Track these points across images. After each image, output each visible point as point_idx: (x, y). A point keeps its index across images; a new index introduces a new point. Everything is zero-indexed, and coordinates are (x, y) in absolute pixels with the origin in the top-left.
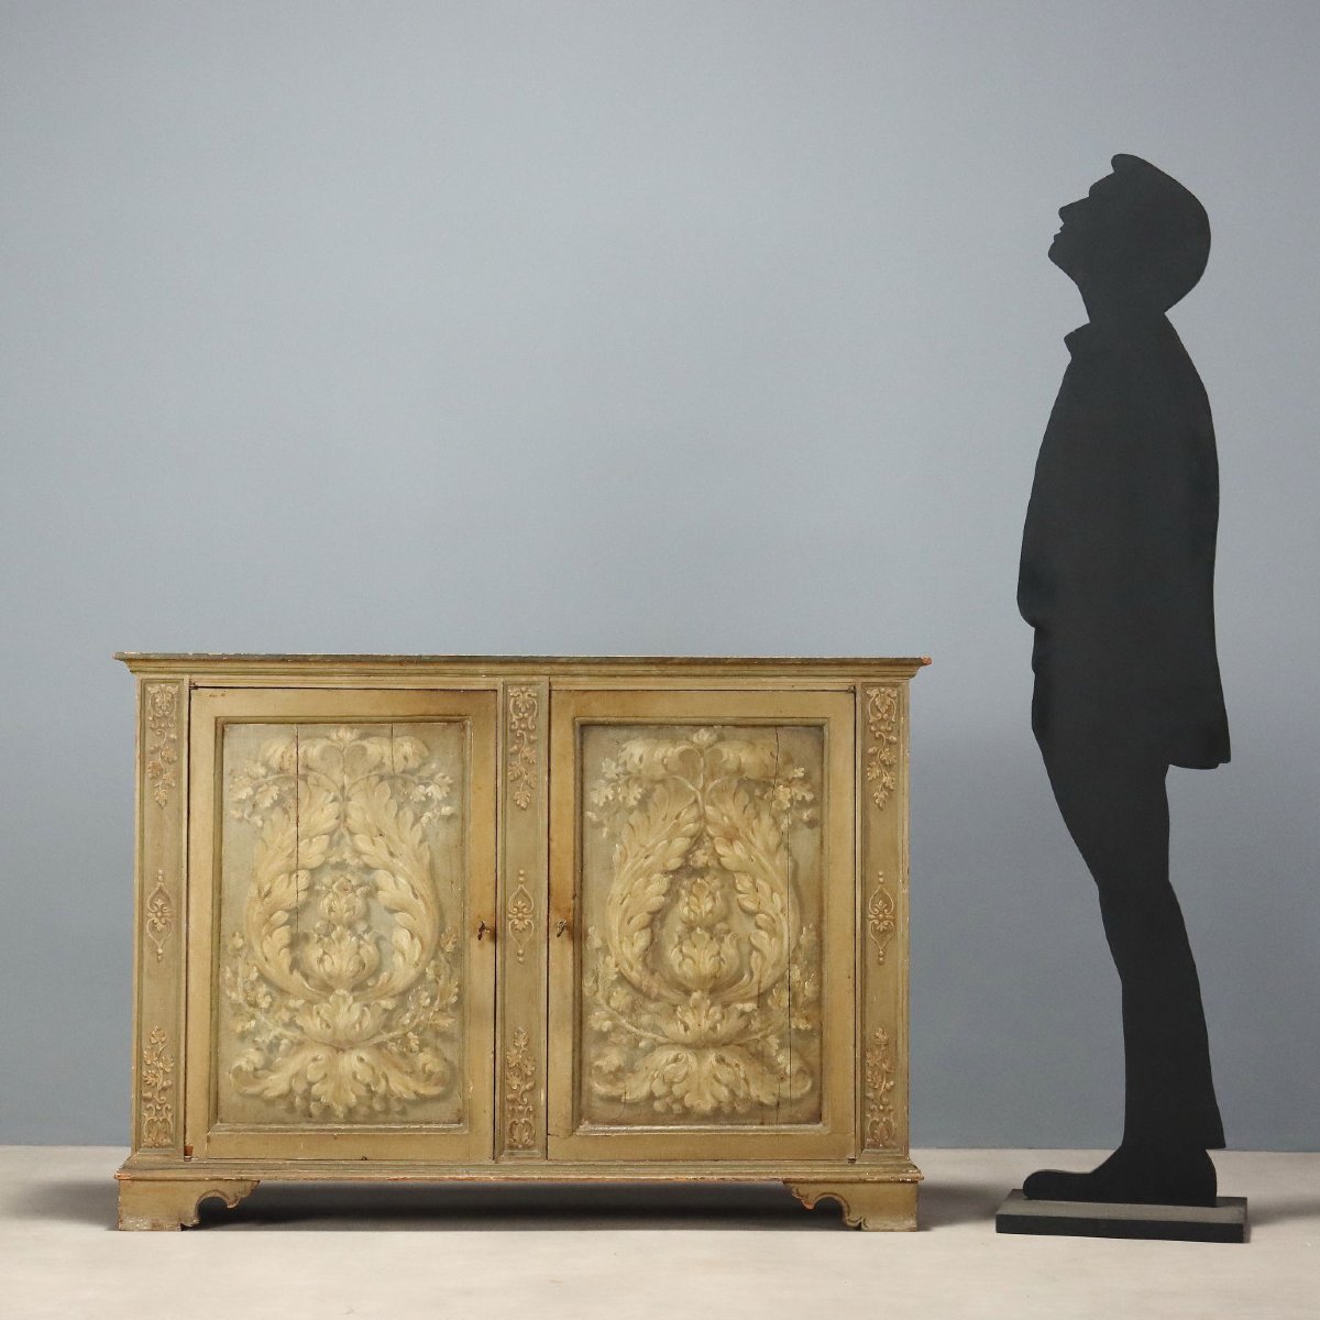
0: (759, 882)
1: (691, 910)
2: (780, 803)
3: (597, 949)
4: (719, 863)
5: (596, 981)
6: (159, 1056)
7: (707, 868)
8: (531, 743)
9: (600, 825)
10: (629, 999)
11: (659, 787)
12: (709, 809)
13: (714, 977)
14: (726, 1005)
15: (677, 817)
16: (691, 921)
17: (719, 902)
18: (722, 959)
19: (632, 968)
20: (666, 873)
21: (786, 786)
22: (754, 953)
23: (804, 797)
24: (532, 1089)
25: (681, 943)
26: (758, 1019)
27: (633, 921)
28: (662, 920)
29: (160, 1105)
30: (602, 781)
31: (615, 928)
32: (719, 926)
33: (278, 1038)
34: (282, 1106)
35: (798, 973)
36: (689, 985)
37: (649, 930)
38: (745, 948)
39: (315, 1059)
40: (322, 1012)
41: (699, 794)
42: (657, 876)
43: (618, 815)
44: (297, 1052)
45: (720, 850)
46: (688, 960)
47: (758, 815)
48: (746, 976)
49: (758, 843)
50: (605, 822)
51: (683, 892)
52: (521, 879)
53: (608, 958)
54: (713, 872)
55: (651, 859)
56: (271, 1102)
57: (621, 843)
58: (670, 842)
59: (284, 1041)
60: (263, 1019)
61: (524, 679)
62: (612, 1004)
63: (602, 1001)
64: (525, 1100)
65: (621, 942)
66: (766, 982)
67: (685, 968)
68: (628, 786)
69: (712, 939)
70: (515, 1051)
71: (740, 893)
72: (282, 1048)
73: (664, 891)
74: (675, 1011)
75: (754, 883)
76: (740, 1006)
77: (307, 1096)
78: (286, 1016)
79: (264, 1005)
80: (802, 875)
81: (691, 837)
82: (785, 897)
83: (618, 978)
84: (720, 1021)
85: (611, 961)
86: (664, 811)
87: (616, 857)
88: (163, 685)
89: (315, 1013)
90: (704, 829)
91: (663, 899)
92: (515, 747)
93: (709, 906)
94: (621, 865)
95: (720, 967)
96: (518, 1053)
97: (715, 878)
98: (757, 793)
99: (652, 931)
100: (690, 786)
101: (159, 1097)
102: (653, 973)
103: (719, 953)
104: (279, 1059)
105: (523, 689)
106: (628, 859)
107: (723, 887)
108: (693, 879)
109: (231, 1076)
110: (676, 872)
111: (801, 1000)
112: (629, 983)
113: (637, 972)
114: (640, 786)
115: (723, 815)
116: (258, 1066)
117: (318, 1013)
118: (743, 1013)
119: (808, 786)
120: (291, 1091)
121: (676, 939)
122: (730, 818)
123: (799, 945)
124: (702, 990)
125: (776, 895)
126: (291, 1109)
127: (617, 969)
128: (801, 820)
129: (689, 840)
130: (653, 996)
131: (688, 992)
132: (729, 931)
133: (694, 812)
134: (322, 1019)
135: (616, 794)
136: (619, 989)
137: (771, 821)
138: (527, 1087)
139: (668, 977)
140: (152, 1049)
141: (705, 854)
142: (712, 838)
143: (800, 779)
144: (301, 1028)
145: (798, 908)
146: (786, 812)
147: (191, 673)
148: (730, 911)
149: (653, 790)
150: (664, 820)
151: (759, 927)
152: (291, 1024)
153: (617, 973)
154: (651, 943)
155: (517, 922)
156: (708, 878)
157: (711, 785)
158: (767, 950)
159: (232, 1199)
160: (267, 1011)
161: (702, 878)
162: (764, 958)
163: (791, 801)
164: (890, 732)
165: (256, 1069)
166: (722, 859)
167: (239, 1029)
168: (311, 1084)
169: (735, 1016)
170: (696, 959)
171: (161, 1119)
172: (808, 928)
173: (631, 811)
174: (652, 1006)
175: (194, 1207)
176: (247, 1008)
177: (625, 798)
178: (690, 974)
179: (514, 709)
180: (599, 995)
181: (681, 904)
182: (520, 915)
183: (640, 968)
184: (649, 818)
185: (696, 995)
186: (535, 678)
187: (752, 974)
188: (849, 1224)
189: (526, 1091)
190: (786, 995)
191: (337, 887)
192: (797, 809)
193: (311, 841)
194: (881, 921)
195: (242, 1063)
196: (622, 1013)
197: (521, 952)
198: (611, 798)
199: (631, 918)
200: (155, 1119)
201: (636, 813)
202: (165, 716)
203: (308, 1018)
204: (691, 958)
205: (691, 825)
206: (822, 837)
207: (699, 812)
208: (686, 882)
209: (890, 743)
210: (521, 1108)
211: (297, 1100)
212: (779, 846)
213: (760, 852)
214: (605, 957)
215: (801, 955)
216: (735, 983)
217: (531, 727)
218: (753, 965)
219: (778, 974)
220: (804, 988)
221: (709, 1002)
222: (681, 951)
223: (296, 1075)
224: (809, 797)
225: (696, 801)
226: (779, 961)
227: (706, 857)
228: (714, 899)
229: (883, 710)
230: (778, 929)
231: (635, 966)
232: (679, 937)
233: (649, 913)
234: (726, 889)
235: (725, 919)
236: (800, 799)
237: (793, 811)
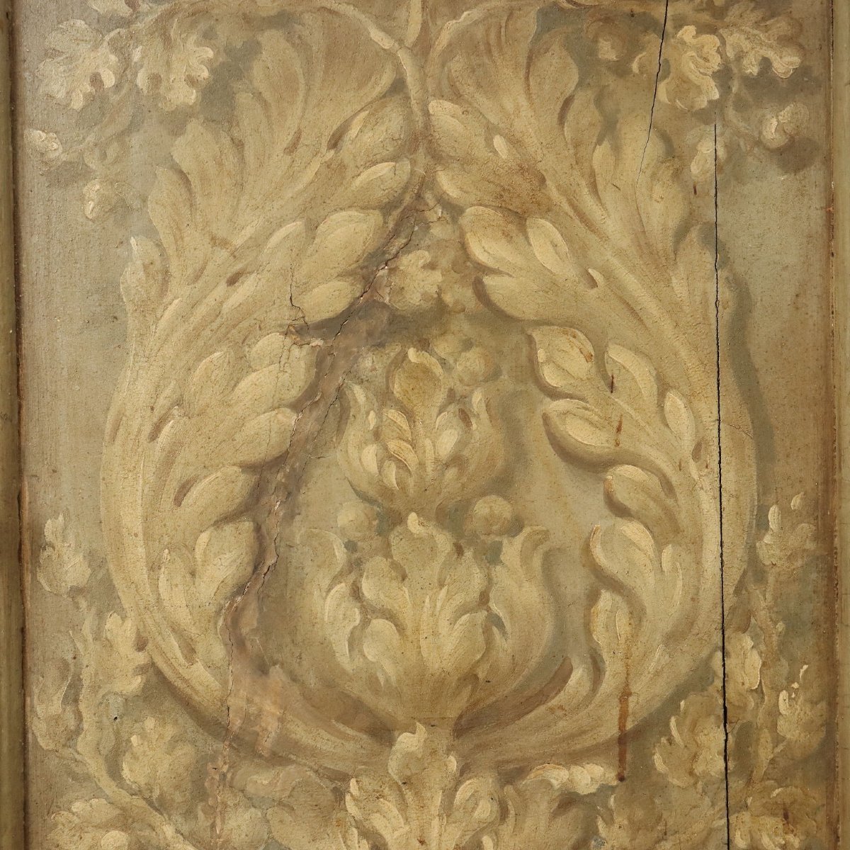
0: (618, 356)
1: (387, 456)
2: (685, 86)
3: (76, 591)
4: (481, 294)
5: (73, 698)
7: (439, 313)
9: (75, 173)
10: (185, 753)
12: (444, 113)
13: (470, 677)
14: (511, 774)
15: (335, 142)
16: (386, 492)
17: (482, 427)
18: (496, 621)
19: (190, 651)
20: (300, 331)
21: (704, 29)
22: (606, 599)
23: (766, 64)
25: (355, 565)
26: (621, 819)
27: (194, 492)
28: (292, 489)
30: (78, 23)
31: (132, 519)
32: (482, 508)
35: (755, 660)
36: (385, 706)
37: (247, 525)
38: (574, 582)
41: (404, 58)
42: (272, 342)
45: (484, 249)
46: (379, 624)
47: (609, 128)
48: (579, 676)
49: (612, 222)
50: (92, 163)
51: (359, 394)
53: (112, 622)
54: (461, 326)
55: (247, 288)
58: (312, 227)
62: (126, 773)
63: (95, 767)
65: (154, 567)
66: (646, 694)
67: (371, 651)
69: (459, 550)
71: (554, 394)
73: (294, 393)
74: (339, 795)
75: (599, 358)
76: (558, 776)
80: (764, 330)
81: (386, 208)
82: (708, 410)
83: (146, 688)
84: (492, 827)
85: (121, 630)
86: (292, 123)
87: (132, 278)
90: (427, 182)
91: (289, 419)
93: (448, 441)
94: (147, 309)
95: (489, 642)
97: (468, 345)
98: (608, 51)
99: (258, 529)
100: (376, 35)
102: (262, 669)
103: (484, 599)
106: (173, 285)
107: (494, 375)
108: (393, 350)
110: (335, 326)
111: (764, 752)
112: (187, 704)
113: (209, 666)
115: (491, 130)
118: (568, 800)
119: (781, 26)
121: (340, 554)
122: (515, 142)
123: (756, 569)
124: (430, 725)
125: (674, 401)
127: (141, 658)
128: (758, 143)
129: (375, 218)
130: (267, 744)
131: (382, 733)
132: (515, 526)
133: (393, 122)
135: (126, 68)
136: (150, 723)
137: (655, 149)
139: (312, 681)
141: (432, 266)
142: (454, 210)
145: (750, 450)
146: (704, 116)
148: (518, 453)
150: (292, 148)
151: (620, 510)
153: (142, 670)
154: (257, 564)
156: (443, 347)
158: (646, 585)
161: (424, 345)
162: (637, 614)
163: (724, 76)
166: (488, 281)
169: (542, 806)
170: (407, 616)
172: (785, 512)
173: (177, 122)
174: (261, 780)
177: (156, 81)
178: (389, 671)
180: (84, 744)
181: (353, 434)
183: (219, 651)
184: (239, 145)
185: (409, 742)
187: (597, 669)
190: (713, 737)
192: (741, 105)
196: (161, 806)
198: (109, 80)
199: (184, 489)
201: (194, 127)
204: (391, 616)
205: (384, 169)
206: (831, 200)
207: (409, 117)
208: (369, 362)
212: (681, 234)
213: (620, 253)
214: (100, 615)
215: (762, 601)
216: (541, 697)
218: (600, 636)
219: (684, 665)
220: (774, 713)
221: (453, 763)
222: (356, 593)
224: (785, 63)
225: (398, 86)
226: (689, 622)
227: (437, 277)
228: (465, 417)
230: (683, 518)
231: (200, 648)
232: (351, 546)
233: (249, 468)
234: (506, 382)
235: (503, 484)
236: (754, 70)
237: (731, 113)
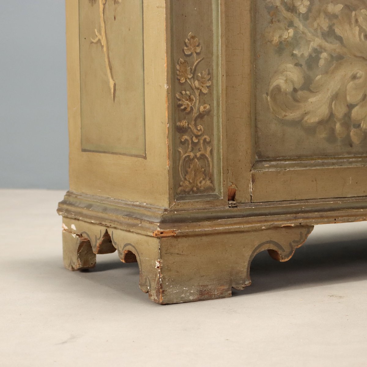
6: (194, 72)
29: (197, 137)
33: (317, 52)
34: (322, 135)
39: (354, 77)
40: (360, 19)
44: (337, 68)
56: (311, 130)
59: (324, 55)
60: (301, 27)
72: (322, 62)
77: (347, 122)
78: (324, 24)
79: (303, 10)
89: (353, 21)
101: (196, 125)
104: (319, 77)
109: (269, 98)
116: (297, 86)
117: (357, 21)
120: (331, 115)
126: (332, 137)
134: (361, 28)
140: (185, 62)
144: (340, 39)
152: (330, 34)
159: (287, 250)
160: (306, 17)
165: (295, 90)
167: (276, 39)
168: (351, 107)
171: (198, 155)
175: (246, 264)
176: (285, 14)
195: (280, 81)
200: (192, 155)
203: (347, 27)
211: (338, 126)
223: (336, 97)
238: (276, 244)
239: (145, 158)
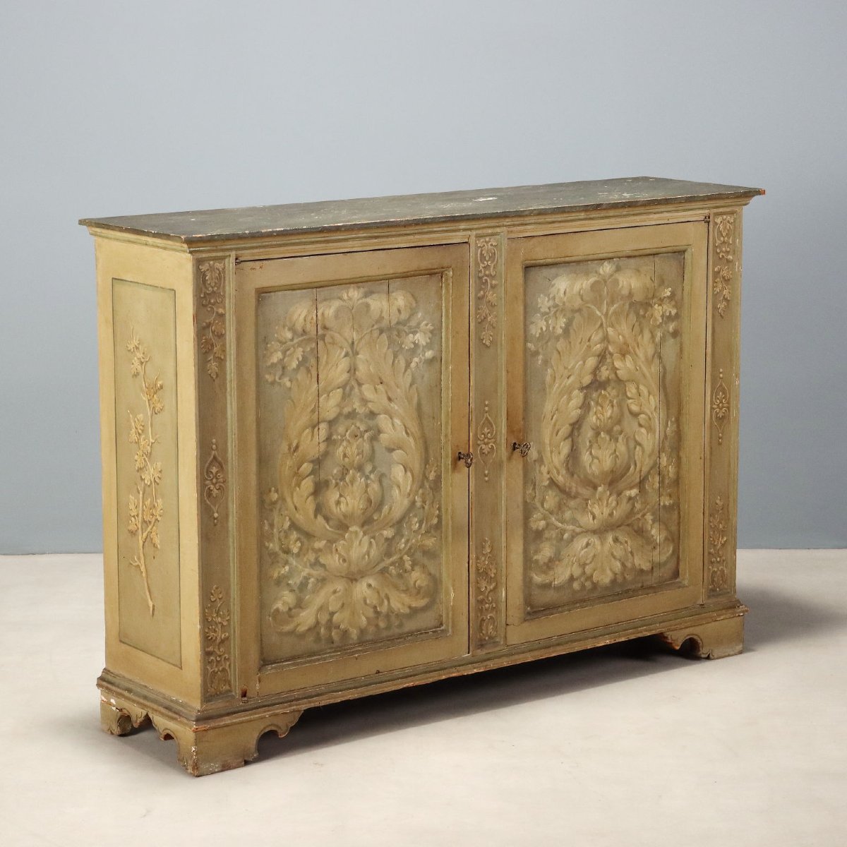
0: (641, 387)
1: (598, 418)
2: (656, 320)
3: (535, 461)
4: (616, 374)
5: (534, 489)
6: (217, 613)
7: (608, 381)
8: (493, 287)
9: (536, 353)
10: (557, 499)
11: (577, 315)
12: (610, 330)
13: (612, 471)
14: (619, 494)
15: (589, 341)
16: (598, 427)
17: (615, 408)
18: (617, 456)
19: (558, 473)
20: (582, 389)
21: (660, 305)
22: (638, 448)
23: (670, 312)
24: (495, 588)
25: (591, 446)
26: (640, 502)
27: (560, 433)
28: (579, 429)
29: (220, 656)
30: (539, 315)
31: (547, 441)
32: (615, 429)
33: (306, 579)
34: (311, 638)
35: (665, 459)
36: (596, 481)
37: (570, 439)
38: (632, 444)
39: (335, 592)
40: (340, 548)
41: (603, 317)
42: (576, 392)
43: (549, 344)
44: (321, 588)
45: (618, 364)
46: (596, 461)
47: (641, 331)
48: (632, 467)
49: (641, 355)
50: (540, 350)
51: (592, 403)
52: (487, 409)
53: (543, 467)
54: (613, 384)
55: (572, 379)
56: (302, 636)
57: (552, 367)
58: (584, 362)
59: (312, 580)
60: (294, 563)
61: (490, 231)
62: (545, 506)
63: (538, 505)
64: (490, 598)
65: (552, 452)
66: (645, 469)
67: (593, 468)
68: (556, 318)
69: (611, 440)
70: (483, 558)
71: (629, 398)
72: (310, 586)
73: (580, 404)
74: (587, 504)
75: (638, 388)
76: (628, 493)
77: (330, 625)
78: (311, 557)
79: (295, 550)
80: (669, 377)
81: (599, 356)
82: (657, 398)
83: (550, 483)
84: (615, 508)
85: (544, 469)
86: (580, 336)
87: (548, 379)
88: (211, 262)
89: (334, 550)
90: (606, 348)
91: (579, 411)
92: (482, 292)
93: (609, 413)
94: (551, 386)
95: (616, 462)
96: (485, 560)
97: (613, 388)
98: (642, 312)
99: (572, 441)
100: (598, 312)
101: (219, 649)
102: (572, 475)
103: (615, 451)
104: (307, 597)
105: (487, 239)
106: (557, 381)
107: (618, 396)
108: (599, 391)
109: (270, 619)
110: (588, 387)
111: (667, 481)
112: (557, 486)
113: (562, 476)
114: (564, 315)
115: (619, 334)
116: (291, 606)
117: (337, 550)
118: (630, 498)
119: (673, 303)
120: (318, 623)
121: (588, 444)
122: (624, 337)
123: (666, 437)
124: (604, 484)
125: (651, 397)
126: (318, 639)
127: (548, 476)
128: (668, 332)
129: (596, 358)
130: (573, 494)
131: (595, 488)
132: (621, 432)
133: (600, 335)
134: (340, 555)
135: (548, 326)
136: (550, 492)
137: (650, 335)
138: (492, 587)
139: (582, 476)
140: (211, 606)
141: (607, 369)
142: (611, 354)
143: (668, 297)
144: (323, 566)
145: (665, 408)
146: (659, 326)
147: (237, 249)
148: (622, 414)
149: (573, 318)
150: (580, 343)
151: (640, 426)
152: (316, 563)
153: (549, 479)
154: (572, 450)
155: (484, 446)
156: (609, 389)
157: (612, 309)
158: (645, 443)
159: (284, 729)
160: (298, 555)
161: (605, 389)
162: (643, 451)
163: (662, 316)
164: (728, 253)
165: (290, 609)
166: (618, 372)
167: (276, 575)
168: (332, 614)
169: (625, 501)
170: (600, 457)
171: (220, 669)
172: (671, 422)
173: (557, 339)
174: (572, 503)
175: (255, 742)
176: (283, 556)
177: (554, 328)
178: (597, 472)
179: (481, 258)
180: (536, 500)
181: (591, 413)
182: (486, 440)
183: (564, 472)
184: (570, 343)
185: (600, 489)
186: (498, 230)
187: (636, 465)
188: (703, 656)
189: (491, 591)
190: (657, 478)
191: (349, 434)
192: (666, 324)
193: (328, 396)
194: (721, 409)
195: (279, 605)
196: (551, 513)
197: (486, 472)
198: (544, 329)
199: (558, 431)
200: (216, 670)
201: (562, 340)
202: (213, 292)
203: (329, 557)
204: (598, 458)
205: (598, 346)
206: (681, 344)
207: (603, 333)
208: (595, 395)
209: (728, 261)
210: (487, 605)
211: (322, 630)
212: (653, 356)
213: (643, 362)
214: (540, 466)
215: (667, 444)
216: (625, 474)
217: (493, 273)
218: (636, 457)
219: (652, 462)
220: (668, 471)
221: (608, 493)
222: (591, 453)
223: (321, 609)
224: (674, 312)
225: (602, 325)
226: (653, 451)
227: (608, 372)
228: (612, 406)
229: (724, 234)
230: (653, 427)
231: (561, 472)
232: (590, 442)
233: (571, 425)
234: (620, 397)
235: (619, 422)
236: (668, 314)
237: (664, 325)
238: (277, 726)
239: (181, 668)
